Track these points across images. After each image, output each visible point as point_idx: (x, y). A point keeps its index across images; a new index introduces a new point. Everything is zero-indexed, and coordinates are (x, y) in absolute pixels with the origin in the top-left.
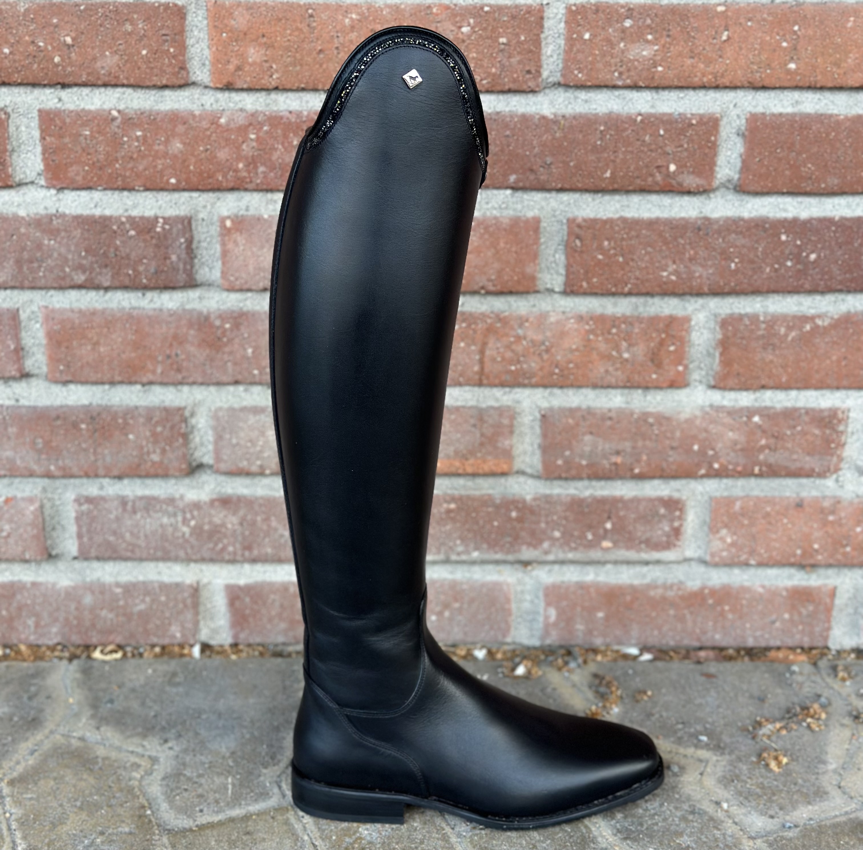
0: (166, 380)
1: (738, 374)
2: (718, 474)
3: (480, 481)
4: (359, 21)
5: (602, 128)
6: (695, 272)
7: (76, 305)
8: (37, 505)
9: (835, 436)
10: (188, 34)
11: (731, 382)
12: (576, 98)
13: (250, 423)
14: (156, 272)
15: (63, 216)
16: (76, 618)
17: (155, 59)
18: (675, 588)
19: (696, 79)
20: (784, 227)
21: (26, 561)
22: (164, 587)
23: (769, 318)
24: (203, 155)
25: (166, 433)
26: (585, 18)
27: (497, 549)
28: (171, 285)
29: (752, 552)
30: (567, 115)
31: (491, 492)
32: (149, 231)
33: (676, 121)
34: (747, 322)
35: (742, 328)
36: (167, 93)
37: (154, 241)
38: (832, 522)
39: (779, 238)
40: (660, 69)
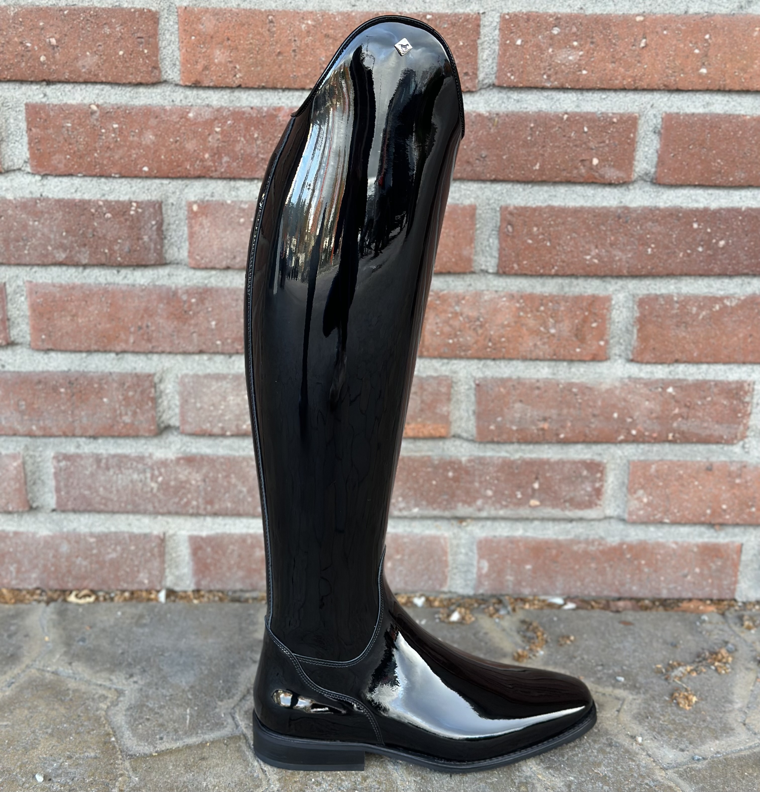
0: (137, 349)
1: (654, 349)
2: (635, 440)
3: (420, 444)
4: (314, 26)
5: (532, 125)
6: (615, 256)
7: (57, 281)
8: (20, 461)
9: (741, 407)
10: (160, 37)
11: (647, 357)
12: (509, 98)
13: (213, 388)
14: (130, 251)
15: (47, 199)
16: (53, 565)
17: (130, 59)
18: (596, 543)
19: (617, 82)
20: (696, 216)
21: (10, 513)
22: (133, 537)
23: (682, 298)
24: (173, 146)
25: (137, 396)
26: (517, 25)
27: (435, 506)
28: (144, 263)
29: (666, 512)
30: (501, 114)
31: (430, 453)
32: (124, 214)
33: (599, 119)
34: (663, 302)
35: (658, 307)
36: (141, 90)
37: (128, 223)
38: (738, 485)
39: (692, 226)
40: (584, 72)
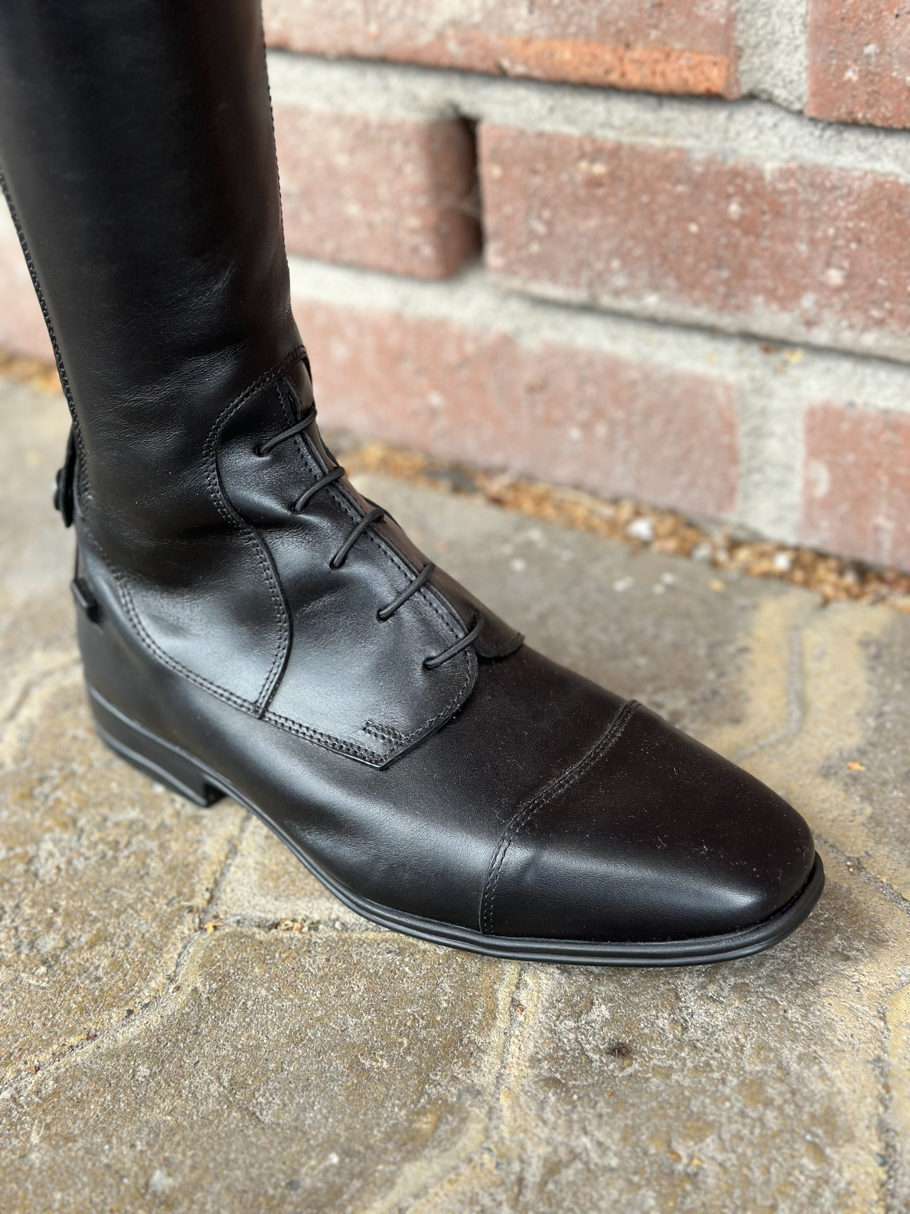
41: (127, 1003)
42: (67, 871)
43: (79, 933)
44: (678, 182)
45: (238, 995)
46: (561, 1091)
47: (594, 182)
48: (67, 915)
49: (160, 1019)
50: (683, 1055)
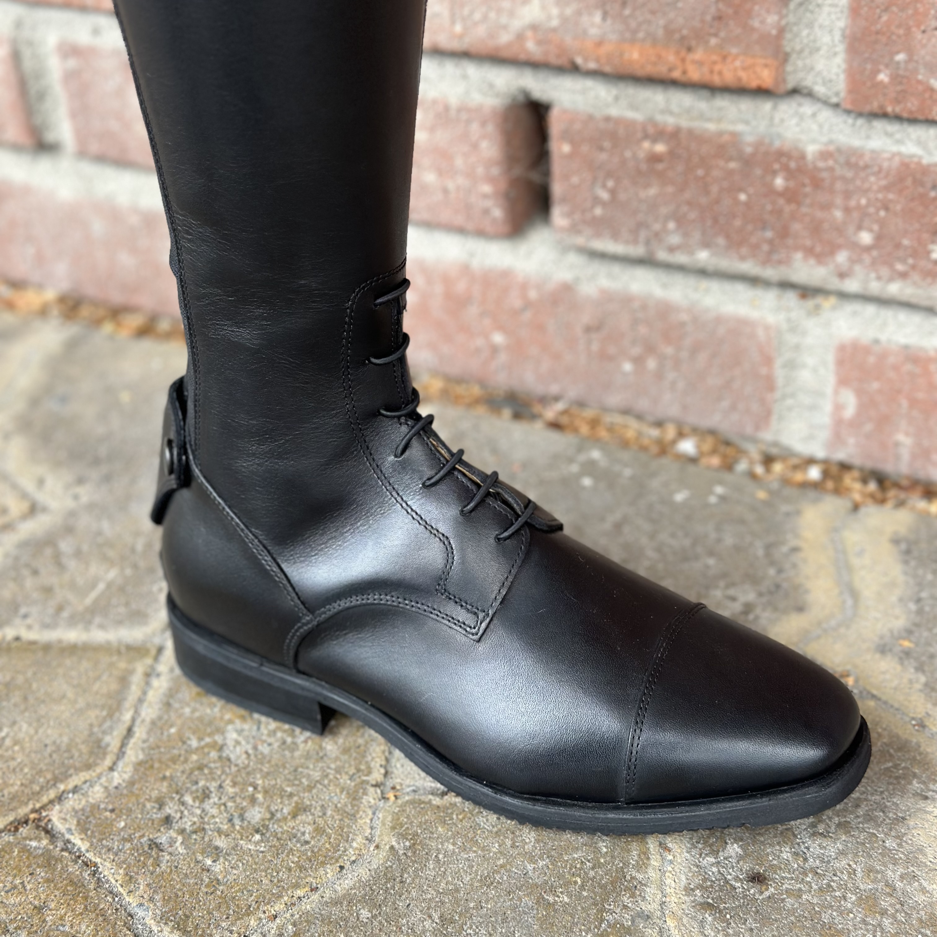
41: (337, 861)
42: (256, 756)
43: (281, 806)
44: (731, 159)
45: (430, 850)
46: (716, 912)
47: (654, 158)
48: (266, 792)
49: (368, 872)
50: (808, 879)
